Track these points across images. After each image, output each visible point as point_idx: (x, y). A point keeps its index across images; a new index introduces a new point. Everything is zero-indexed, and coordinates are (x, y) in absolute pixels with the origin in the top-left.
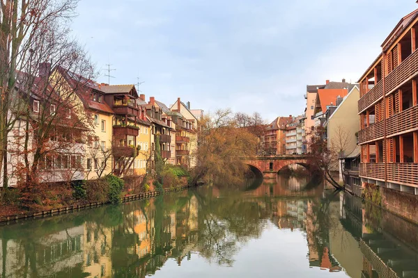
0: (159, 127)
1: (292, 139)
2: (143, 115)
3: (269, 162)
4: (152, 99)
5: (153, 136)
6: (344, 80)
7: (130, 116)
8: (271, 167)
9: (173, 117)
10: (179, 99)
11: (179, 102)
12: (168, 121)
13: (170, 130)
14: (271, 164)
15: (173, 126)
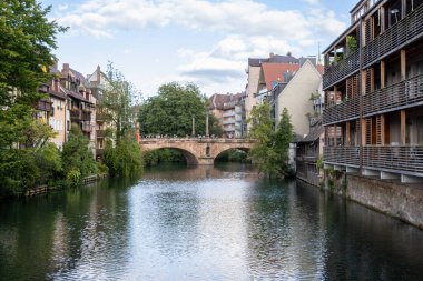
0: (76, 101)
1: (230, 120)
2: (56, 86)
3: (205, 146)
4: (66, 66)
5: (68, 113)
6: (289, 54)
7: (41, 86)
8: (207, 153)
9: (92, 89)
10: (99, 67)
11: (99, 71)
12: (87, 94)
13: (90, 105)
14: (208, 148)
15: (93, 100)
